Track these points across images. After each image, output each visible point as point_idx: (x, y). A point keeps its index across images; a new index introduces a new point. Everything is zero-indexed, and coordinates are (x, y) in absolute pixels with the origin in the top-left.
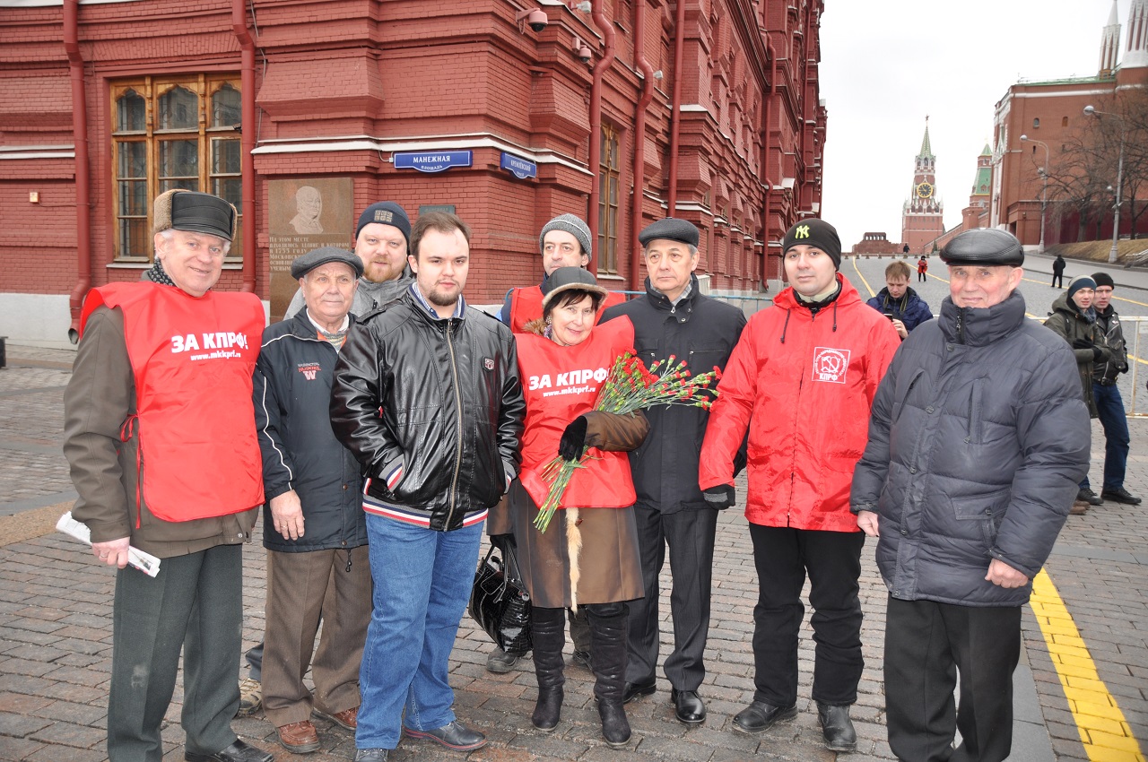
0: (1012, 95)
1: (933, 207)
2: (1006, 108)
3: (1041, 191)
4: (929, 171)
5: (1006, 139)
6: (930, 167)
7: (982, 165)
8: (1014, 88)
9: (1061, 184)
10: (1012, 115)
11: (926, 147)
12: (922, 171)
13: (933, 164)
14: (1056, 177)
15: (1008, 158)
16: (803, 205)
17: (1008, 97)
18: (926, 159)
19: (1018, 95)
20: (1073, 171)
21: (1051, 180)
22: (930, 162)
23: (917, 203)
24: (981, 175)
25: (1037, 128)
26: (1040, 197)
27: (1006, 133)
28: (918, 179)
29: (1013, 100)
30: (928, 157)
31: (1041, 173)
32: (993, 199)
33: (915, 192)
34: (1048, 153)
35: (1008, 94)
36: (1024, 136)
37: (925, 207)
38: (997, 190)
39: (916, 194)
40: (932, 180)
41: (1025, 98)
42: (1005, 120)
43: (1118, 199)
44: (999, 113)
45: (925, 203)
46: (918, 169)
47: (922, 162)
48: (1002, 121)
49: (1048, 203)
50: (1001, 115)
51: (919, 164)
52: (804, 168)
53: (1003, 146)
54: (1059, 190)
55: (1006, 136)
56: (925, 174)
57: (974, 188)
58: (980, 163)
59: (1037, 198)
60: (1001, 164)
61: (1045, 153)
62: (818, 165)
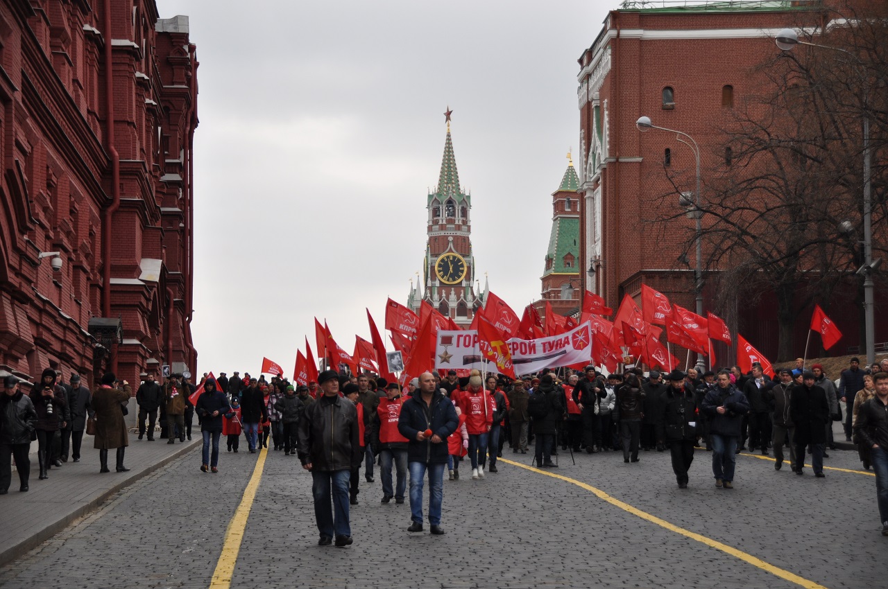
0: (613, 33)
1: (470, 305)
2: (603, 64)
3: (691, 242)
4: (458, 228)
5: (606, 132)
6: (458, 220)
7: (563, 211)
8: (617, 18)
9: (732, 228)
10: (615, 77)
11: (449, 175)
12: (443, 227)
13: (464, 213)
14: (719, 211)
15: (613, 175)
16: (111, 261)
17: (605, 39)
18: (450, 202)
19: (626, 33)
20: (755, 199)
21: (709, 220)
22: (458, 208)
23: (436, 296)
24: (561, 232)
25: (672, 109)
26: (688, 258)
27: (606, 119)
28: (435, 245)
29: (616, 43)
30: (455, 197)
31: (686, 204)
32: (588, 267)
33: (430, 273)
34: (698, 159)
35: (604, 31)
36: (645, 119)
37: (453, 304)
38: (595, 249)
39: (434, 277)
40: (464, 246)
41: (641, 42)
42: (601, 90)
43: (868, 251)
44: (588, 76)
45: (453, 296)
46: (436, 223)
47: (443, 208)
48: (595, 94)
49: (705, 275)
50: (592, 82)
51: (436, 213)
52: (111, 162)
53: (602, 149)
54: (728, 243)
55: (606, 125)
56: (451, 233)
57: (549, 260)
58: (558, 207)
59: (682, 260)
60: (600, 188)
61: (694, 159)
62: (176, 177)
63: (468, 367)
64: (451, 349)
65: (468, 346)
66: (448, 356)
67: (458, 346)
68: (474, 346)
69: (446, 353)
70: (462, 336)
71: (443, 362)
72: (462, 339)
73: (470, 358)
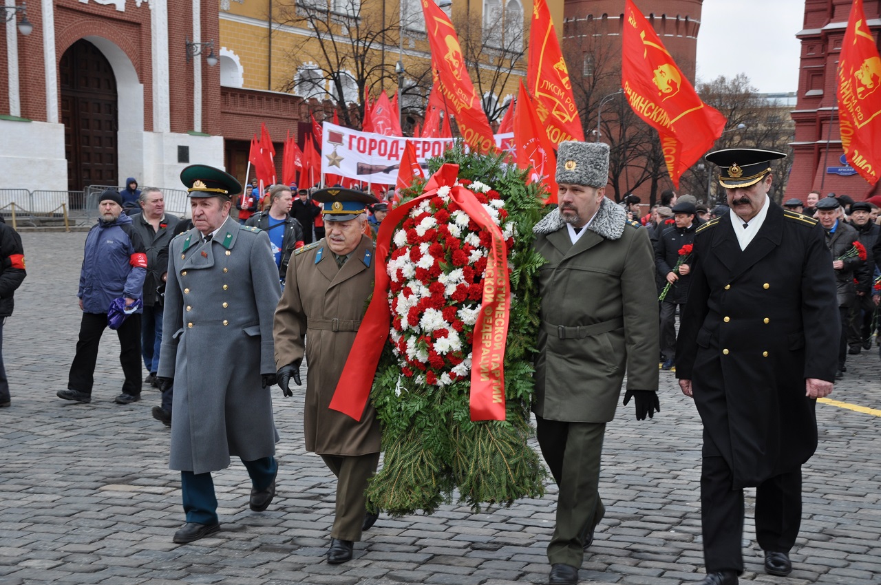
63: (363, 178)
64: (342, 150)
65: (364, 152)
66: (337, 158)
67: (350, 147)
68: (370, 154)
69: (335, 154)
70: (355, 137)
71: (331, 165)
72: (355, 142)
73: (366, 167)
